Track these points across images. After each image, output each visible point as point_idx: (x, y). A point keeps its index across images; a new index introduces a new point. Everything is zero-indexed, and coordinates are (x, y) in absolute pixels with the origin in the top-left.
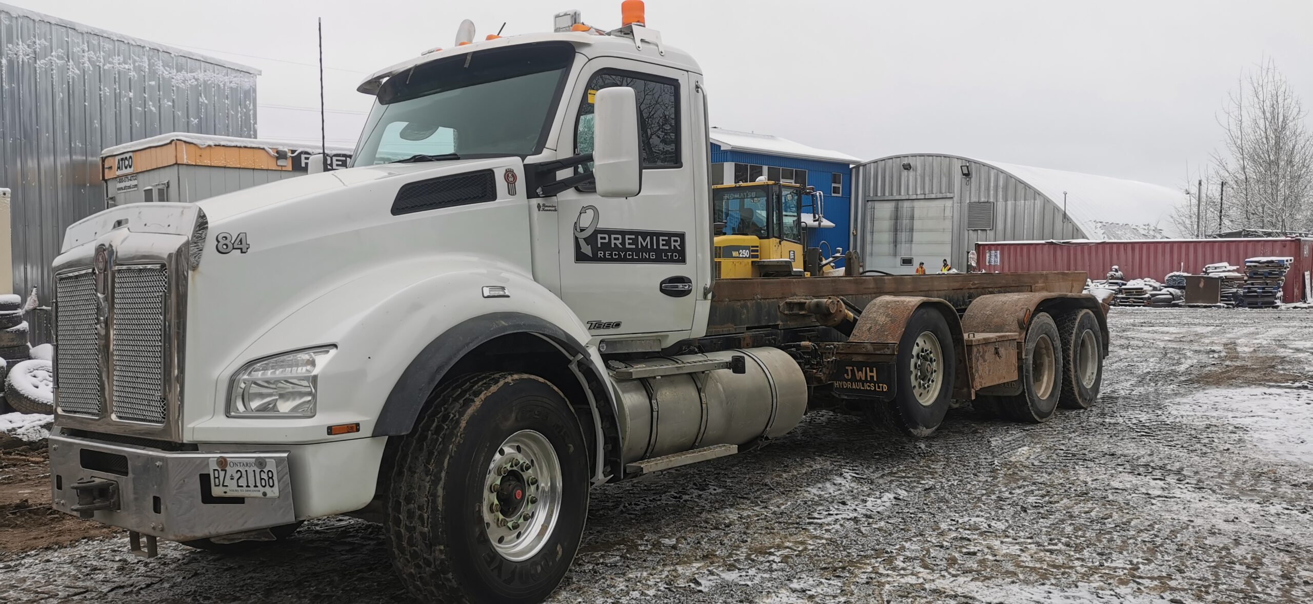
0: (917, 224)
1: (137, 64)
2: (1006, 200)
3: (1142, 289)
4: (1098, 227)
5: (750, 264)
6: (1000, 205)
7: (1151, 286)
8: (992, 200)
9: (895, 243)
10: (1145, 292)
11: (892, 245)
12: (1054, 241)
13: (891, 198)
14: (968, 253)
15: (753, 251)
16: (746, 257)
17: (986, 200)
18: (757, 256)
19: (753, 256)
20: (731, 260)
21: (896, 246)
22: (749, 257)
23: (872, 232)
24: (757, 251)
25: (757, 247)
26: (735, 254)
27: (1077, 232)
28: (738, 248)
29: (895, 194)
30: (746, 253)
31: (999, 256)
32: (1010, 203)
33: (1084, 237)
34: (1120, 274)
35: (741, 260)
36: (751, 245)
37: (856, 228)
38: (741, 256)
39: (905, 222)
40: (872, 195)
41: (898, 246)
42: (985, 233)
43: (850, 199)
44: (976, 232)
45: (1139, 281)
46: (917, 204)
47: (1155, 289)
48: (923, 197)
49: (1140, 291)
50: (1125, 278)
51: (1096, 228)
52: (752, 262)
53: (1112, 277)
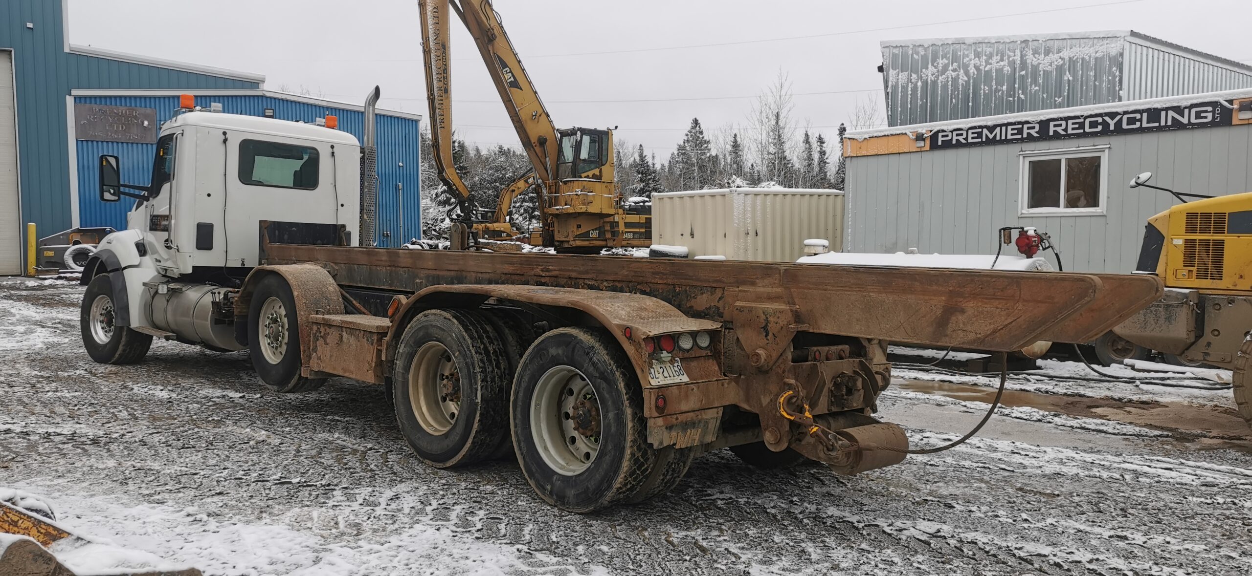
1: (1011, 59)
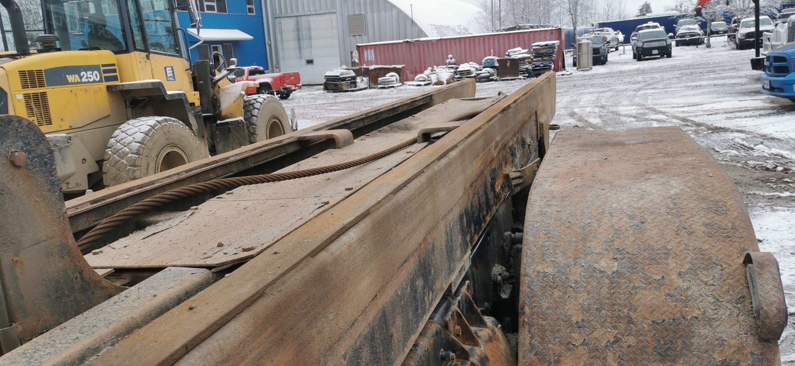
0: (314, 34)
2: (373, 13)
3: (470, 70)
4: (433, 28)
5: (104, 89)
6: (369, 16)
7: (474, 68)
8: (363, 13)
9: (300, 48)
10: (471, 73)
11: (298, 51)
12: (409, 40)
13: (292, 15)
14: (352, 53)
15: (105, 72)
16: (94, 81)
17: (359, 13)
18: (115, 78)
19: (108, 79)
20: (66, 88)
21: (300, 51)
22: (101, 81)
23: (282, 42)
24: (114, 71)
25: (114, 65)
26: (71, 78)
27: (421, 33)
28: (76, 70)
29: (295, 11)
30: (94, 76)
31: (373, 53)
32: (375, 14)
33: (426, 36)
34: (453, 61)
35: (86, 86)
36: (100, 63)
37: (270, 39)
38: (84, 80)
39: (304, 33)
40: (278, 13)
41: (302, 51)
42: (361, 37)
43: (262, 17)
44: (355, 37)
45: (466, 64)
46: (311, 18)
47: (477, 70)
48: (315, 13)
49: (468, 72)
50: (458, 63)
51: (432, 29)
52: (108, 87)
53: (450, 64)
